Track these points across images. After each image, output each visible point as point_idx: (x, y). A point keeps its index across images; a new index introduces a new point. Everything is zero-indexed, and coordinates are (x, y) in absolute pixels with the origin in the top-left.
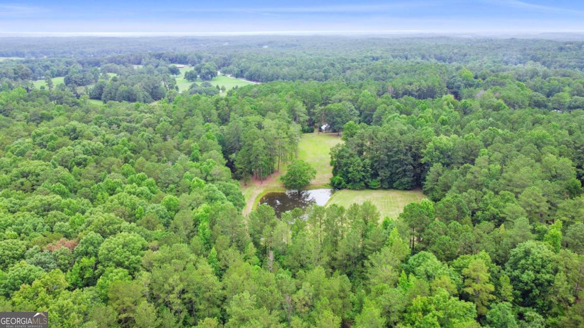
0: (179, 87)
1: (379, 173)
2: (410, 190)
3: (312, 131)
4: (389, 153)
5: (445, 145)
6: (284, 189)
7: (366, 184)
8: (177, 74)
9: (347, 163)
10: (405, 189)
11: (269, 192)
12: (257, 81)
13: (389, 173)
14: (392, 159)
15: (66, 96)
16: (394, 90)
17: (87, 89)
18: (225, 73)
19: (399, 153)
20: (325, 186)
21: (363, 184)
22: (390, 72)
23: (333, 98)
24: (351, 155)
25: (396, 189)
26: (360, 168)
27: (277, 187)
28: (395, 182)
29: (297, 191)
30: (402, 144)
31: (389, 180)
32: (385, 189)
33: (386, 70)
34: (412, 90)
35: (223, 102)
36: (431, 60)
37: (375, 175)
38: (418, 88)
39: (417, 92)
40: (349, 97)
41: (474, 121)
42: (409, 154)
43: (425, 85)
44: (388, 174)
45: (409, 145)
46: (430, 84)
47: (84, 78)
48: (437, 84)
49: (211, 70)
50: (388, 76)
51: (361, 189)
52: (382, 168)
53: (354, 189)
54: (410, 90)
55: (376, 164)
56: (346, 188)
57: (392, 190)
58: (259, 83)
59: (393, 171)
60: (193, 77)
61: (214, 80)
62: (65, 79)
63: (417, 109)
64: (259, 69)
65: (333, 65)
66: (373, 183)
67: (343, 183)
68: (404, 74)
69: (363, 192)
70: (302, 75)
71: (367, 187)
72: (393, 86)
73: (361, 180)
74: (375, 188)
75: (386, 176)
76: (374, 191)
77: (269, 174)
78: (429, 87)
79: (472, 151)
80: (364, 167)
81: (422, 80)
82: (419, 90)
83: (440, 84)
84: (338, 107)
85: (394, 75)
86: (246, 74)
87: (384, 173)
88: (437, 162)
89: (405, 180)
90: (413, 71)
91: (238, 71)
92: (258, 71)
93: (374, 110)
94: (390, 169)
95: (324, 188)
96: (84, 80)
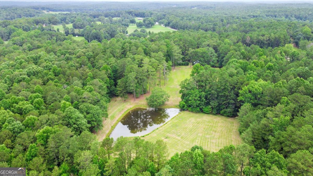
0: (128, 31)
1: (210, 103)
2: (232, 117)
3: (187, 65)
4: (217, 90)
5: (256, 90)
6: (147, 106)
7: (201, 109)
8: (134, 23)
9: (189, 93)
10: (228, 116)
11: (137, 107)
12: (176, 29)
13: (218, 104)
14: (220, 94)
15: (60, 35)
16: (251, 39)
17: (79, 31)
18: (160, 23)
19: (225, 90)
20: (176, 107)
21: (198, 109)
22: (254, 26)
23: (203, 44)
24: (193, 89)
25: (222, 115)
26: (197, 98)
27: (144, 104)
28: (222, 110)
29: (154, 109)
30: (228, 84)
31: (218, 108)
32: (214, 114)
33: (252, 25)
34: (264, 40)
35: (127, 44)
36: (292, 18)
37: (207, 104)
38: (268, 39)
39: (267, 41)
40: (214, 43)
41: (293, 68)
42: (233, 92)
43: (273, 37)
44: (216, 104)
45: (233, 85)
46: (277, 36)
47: (82, 24)
48: (282, 36)
49: (151, 22)
50: (252, 29)
51: (197, 112)
52: (213, 100)
53: (192, 112)
54: (262, 40)
55: (209, 96)
56: (187, 110)
57: (219, 115)
58: (176, 30)
59: (221, 102)
60: (140, 26)
61: (152, 28)
62: (73, 24)
63: (255, 56)
64: (178, 22)
65: (222, 21)
66: (206, 109)
67: (186, 107)
68: (263, 28)
69: (197, 115)
70: (199, 27)
71: (202, 111)
72: (250, 37)
73: (197, 106)
74: (207, 113)
75: (215, 106)
76: (206, 115)
77: (142, 94)
78: (276, 38)
79: (277, 97)
80: (200, 97)
81: (272, 33)
82: (269, 40)
83: (285, 37)
84: (202, 50)
85: (256, 29)
86: (171, 24)
87: (214, 103)
88: (248, 102)
89: (228, 110)
90: (270, 26)
91: (166, 22)
92: (177, 23)
93: (226, 54)
94: (219, 101)
95: (175, 108)
96: (83, 25)
